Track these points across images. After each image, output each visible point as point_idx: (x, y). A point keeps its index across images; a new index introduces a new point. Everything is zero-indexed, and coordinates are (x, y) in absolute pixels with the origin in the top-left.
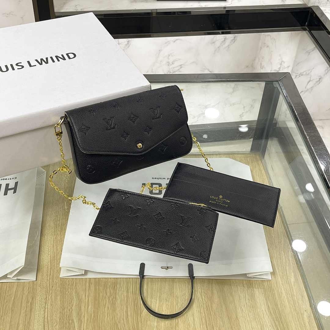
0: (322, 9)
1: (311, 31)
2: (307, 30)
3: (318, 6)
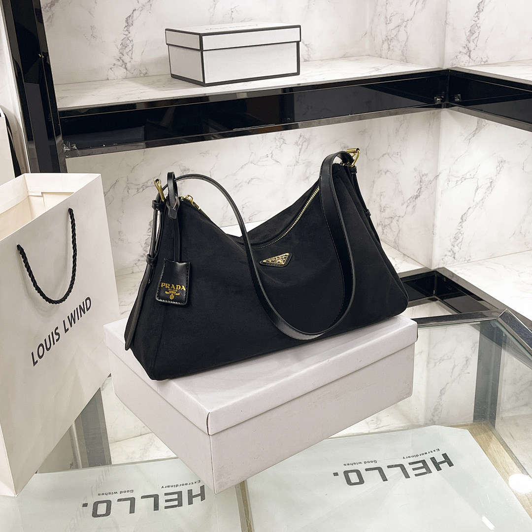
0: (451, 271)
1: (445, 300)
2: (437, 300)
3: (444, 268)
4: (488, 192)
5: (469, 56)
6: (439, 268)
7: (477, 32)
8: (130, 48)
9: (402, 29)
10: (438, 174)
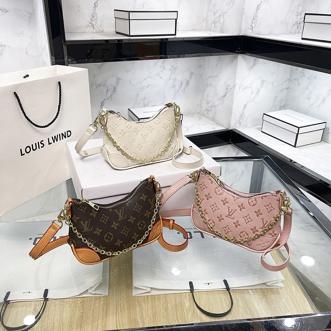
0: (239, 130)
3: (235, 129)
4: (257, 95)
5: (252, 30)
6: (233, 129)
7: (256, 19)
8: (95, 18)
9: (221, 17)
10: (235, 85)
